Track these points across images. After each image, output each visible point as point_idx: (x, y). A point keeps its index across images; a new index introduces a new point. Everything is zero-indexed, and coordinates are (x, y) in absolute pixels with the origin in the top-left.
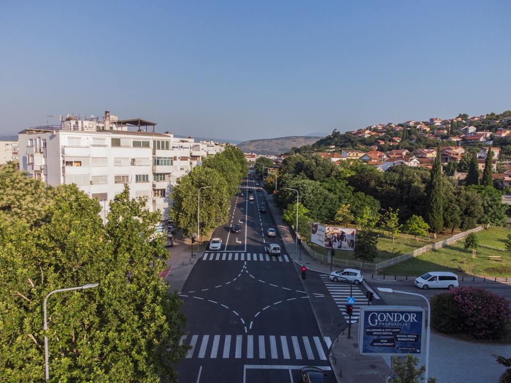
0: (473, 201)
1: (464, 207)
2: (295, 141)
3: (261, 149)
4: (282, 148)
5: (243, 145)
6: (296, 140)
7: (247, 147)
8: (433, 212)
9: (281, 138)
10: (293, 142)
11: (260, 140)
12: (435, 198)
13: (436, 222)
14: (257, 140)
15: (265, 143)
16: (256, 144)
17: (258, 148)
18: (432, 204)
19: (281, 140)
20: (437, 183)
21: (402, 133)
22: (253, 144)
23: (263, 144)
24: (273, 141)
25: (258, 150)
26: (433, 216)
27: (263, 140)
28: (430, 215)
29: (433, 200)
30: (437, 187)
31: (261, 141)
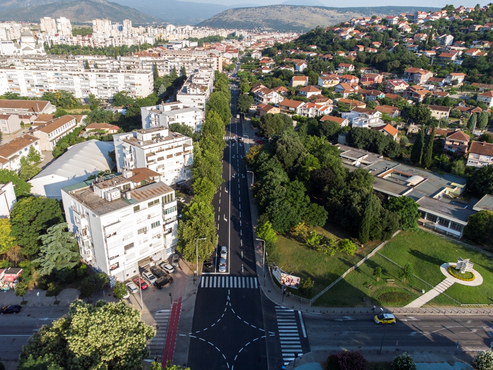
0: (392, 223)
1: (386, 227)
2: (280, 11)
3: (245, 19)
4: (266, 18)
5: (226, 14)
6: (282, 9)
7: (229, 16)
8: (362, 232)
9: (266, 7)
10: (278, 12)
11: (244, 8)
12: (364, 223)
13: (363, 239)
14: (240, 8)
15: (249, 12)
16: (239, 13)
17: (241, 19)
18: (362, 227)
19: (266, 9)
20: (367, 214)
21: (383, 35)
22: (237, 13)
23: (246, 14)
24: (257, 10)
25: (241, 20)
26: (362, 235)
27: (247, 8)
28: (360, 234)
29: (363, 225)
30: (367, 217)
31: (245, 10)
